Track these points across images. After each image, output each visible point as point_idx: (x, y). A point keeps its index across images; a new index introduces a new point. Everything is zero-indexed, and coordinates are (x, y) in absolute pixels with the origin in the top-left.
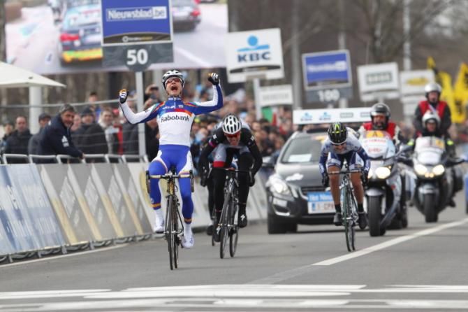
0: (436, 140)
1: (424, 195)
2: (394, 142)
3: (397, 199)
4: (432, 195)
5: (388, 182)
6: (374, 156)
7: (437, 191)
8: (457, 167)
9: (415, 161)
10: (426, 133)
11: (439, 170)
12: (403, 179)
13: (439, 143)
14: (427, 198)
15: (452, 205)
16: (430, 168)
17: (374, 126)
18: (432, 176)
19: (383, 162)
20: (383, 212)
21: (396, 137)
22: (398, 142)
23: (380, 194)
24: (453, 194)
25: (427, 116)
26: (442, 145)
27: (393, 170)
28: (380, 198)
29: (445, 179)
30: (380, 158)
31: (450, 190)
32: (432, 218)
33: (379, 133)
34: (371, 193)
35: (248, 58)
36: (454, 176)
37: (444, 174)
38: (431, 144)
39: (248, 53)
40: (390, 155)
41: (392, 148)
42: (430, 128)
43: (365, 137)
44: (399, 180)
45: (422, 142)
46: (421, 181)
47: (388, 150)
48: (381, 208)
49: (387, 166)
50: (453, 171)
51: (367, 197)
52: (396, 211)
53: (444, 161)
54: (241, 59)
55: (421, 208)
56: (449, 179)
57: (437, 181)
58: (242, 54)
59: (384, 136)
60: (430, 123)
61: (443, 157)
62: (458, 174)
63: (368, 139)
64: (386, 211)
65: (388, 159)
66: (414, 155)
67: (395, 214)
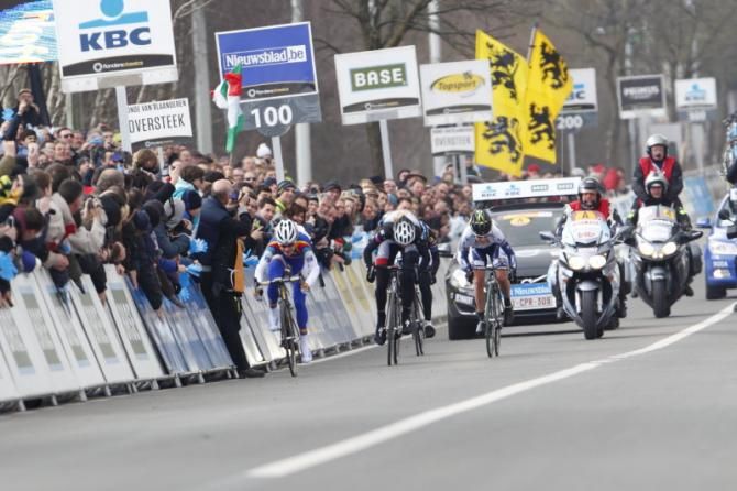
0: (664, 210)
1: (652, 281)
2: (609, 223)
3: (616, 292)
4: (663, 282)
5: (604, 273)
6: (585, 242)
7: (669, 277)
8: (692, 243)
9: (638, 237)
10: (650, 201)
11: (671, 248)
12: (622, 268)
13: (667, 212)
14: (657, 286)
15: (689, 293)
16: (657, 246)
17: (583, 206)
18: (661, 256)
19: (596, 249)
20: (600, 309)
21: (611, 218)
22: (614, 222)
23: (594, 287)
24: (690, 280)
25: (650, 178)
26: (673, 216)
27: (610, 258)
28: (595, 292)
29: (680, 259)
30: (592, 244)
31: (686, 274)
32: (663, 312)
33: (590, 213)
34: (584, 287)
35: (101, 41)
36: (690, 255)
37: (677, 253)
38: (658, 214)
39: (103, 30)
40: (604, 239)
41: (607, 231)
42: (656, 194)
43: (573, 219)
44: (617, 269)
45: (646, 212)
46: (647, 264)
47: (602, 233)
48: (597, 305)
49: (602, 254)
50: (689, 249)
51: (580, 291)
52: (615, 306)
53: (676, 236)
54: (87, 43)
55: (649, 299)
56: (684, 261)
57: (668, 263)
58: (90, 32)
59: (597, 216)
60: (655, 188)
61: (675, 230)
62: (694, 252)
63: (576, 222)
64: (603, 307)
65: (603, 244)
66: (638, 230)
67: (614, 311)
